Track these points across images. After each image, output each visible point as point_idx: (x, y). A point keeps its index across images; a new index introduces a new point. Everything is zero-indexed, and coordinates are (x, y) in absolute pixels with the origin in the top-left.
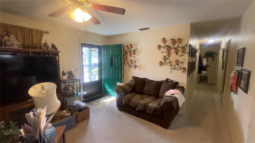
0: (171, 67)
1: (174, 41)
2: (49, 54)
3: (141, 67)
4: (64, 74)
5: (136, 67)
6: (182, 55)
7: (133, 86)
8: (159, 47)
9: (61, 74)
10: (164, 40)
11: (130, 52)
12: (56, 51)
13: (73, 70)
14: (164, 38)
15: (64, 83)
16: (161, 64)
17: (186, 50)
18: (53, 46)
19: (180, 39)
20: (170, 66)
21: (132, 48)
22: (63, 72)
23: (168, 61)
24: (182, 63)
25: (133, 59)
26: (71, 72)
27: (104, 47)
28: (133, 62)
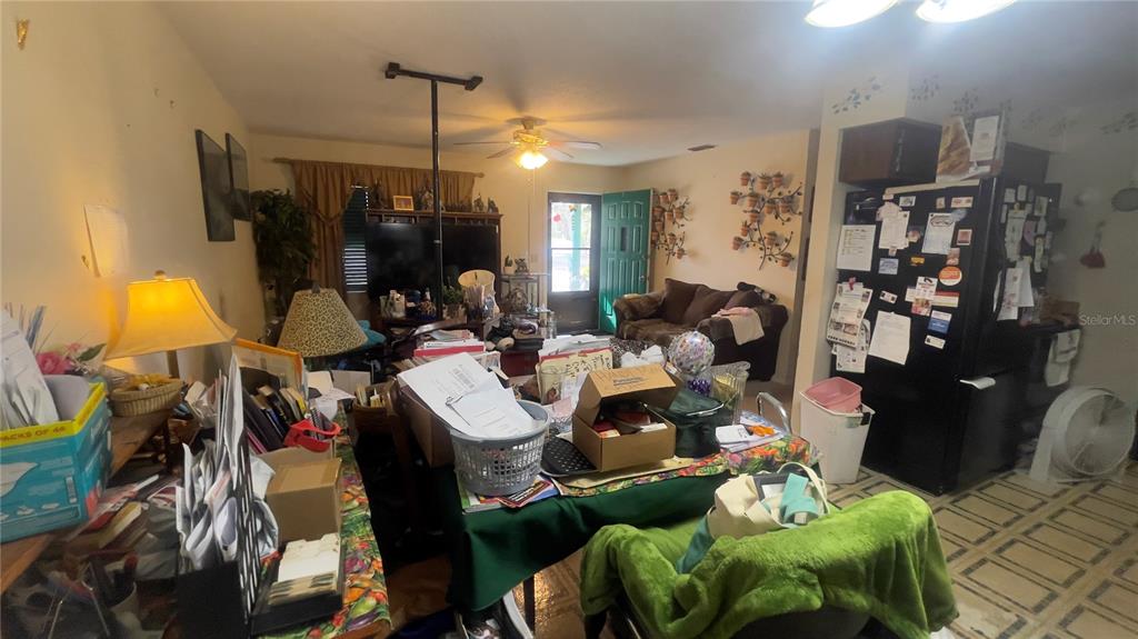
0: (762, 253)
1: (766, 180)
2: (483, 221)
3: (694, 255)
4: (508, 264)
5: (681, 253)
6: (788, 220)
7: (660, 303)
8: (736, 197)
9: (503, 263)
10: (747, 178)
11: (671, 211)
12: (495, 214)
13: (525, 256)
14: (748, 174)
15: (508, 282)
16: (738, 243)
17: (798, 206)
18: (491, 205)
19: (779, 175)
20: (761, 249)
21: (677, 199)
22: (507, 259)
23: (757, 236)
24: (786, 240)
25: (678, 232)
26: (522, 260)
27: (608, 198)
28: (678, 241)
